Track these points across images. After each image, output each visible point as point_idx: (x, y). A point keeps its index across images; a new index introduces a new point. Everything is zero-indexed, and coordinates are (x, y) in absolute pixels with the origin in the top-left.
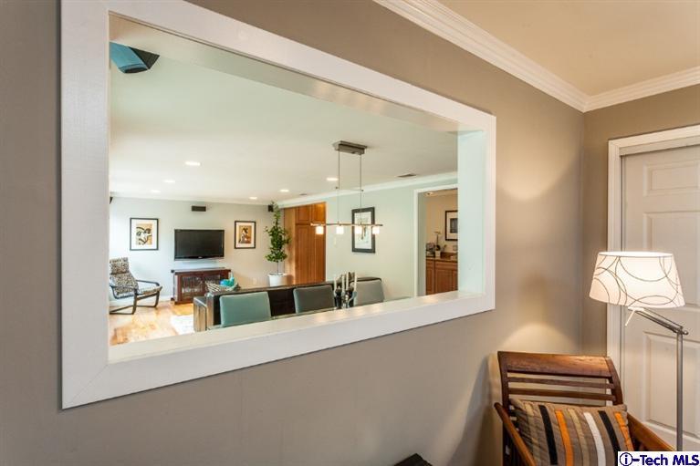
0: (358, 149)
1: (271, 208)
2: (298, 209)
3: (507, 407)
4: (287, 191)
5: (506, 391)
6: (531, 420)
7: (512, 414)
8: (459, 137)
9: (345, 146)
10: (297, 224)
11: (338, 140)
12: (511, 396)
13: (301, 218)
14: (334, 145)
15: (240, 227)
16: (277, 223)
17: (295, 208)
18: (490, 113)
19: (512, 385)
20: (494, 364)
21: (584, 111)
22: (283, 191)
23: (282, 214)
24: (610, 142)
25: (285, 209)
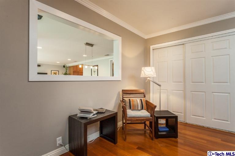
0: (92, 45)
1: (64, 66)
2: (73, 67)
3: (123, 101)
4: (70, 60)
5: (123, 97)
6: (127, 101)
7: (124, 102)
8: (114, 42)
9: (87, 44)
10: (73, 72)
11: (86, 42)
12: (124, 98)
13: (75, 70)
14: (85, 44)
15: (53, 72)
16: (66, 71)
17: (73, 66)
18: (120, 36)
19: (124, 96)
20: (121, 93)
21: (146, 39)
22: (69, 60)
23: (68, 69)
24: (151, 46)
25: (69, 67)
